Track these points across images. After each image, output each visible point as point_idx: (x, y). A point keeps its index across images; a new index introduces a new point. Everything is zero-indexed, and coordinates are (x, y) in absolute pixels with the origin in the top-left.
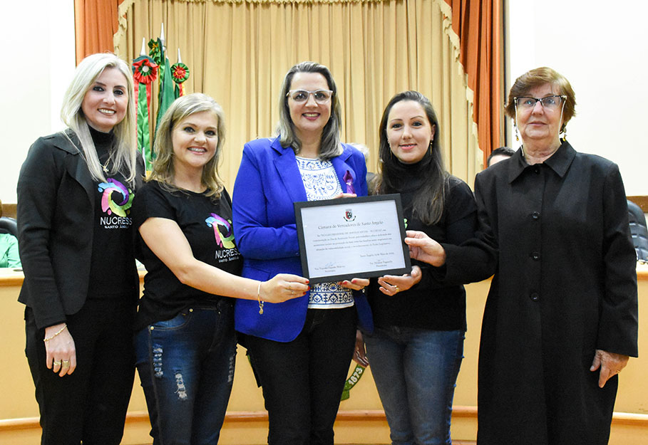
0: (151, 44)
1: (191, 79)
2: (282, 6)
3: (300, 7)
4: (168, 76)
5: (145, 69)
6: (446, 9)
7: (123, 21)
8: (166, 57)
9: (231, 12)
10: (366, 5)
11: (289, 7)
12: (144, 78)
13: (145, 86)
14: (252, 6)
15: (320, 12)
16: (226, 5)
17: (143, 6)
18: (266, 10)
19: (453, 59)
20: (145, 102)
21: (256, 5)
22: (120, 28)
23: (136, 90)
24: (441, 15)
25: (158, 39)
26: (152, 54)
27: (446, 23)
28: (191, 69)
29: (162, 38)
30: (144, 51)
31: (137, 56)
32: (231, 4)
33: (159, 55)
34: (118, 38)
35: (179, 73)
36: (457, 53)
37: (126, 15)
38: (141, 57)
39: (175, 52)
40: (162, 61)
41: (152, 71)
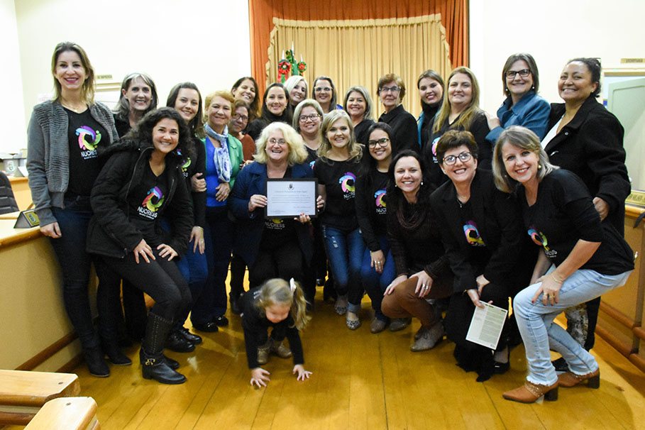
0: (287, 53)
1: (308, 70)
3: (366, 28)
4: (296, 69)
5: (284, 67)
6: (443, 29)
7: (272, 41)
8: (295, 59)
9: (328, 33)
10: (401, 27)
11: (359, 29)
12: (285, 71)
13: (283, 75)
14: (339, 29)
15: (376, 30)
16: (326, 29)
17: (282, 33)
18: (347, 31)
19: (446, 57)
21: (342, 28)
22: (271, 45)
23: (279, 77)
24: (441, 34)
25: (291, 51)
26: (288, 58)
27: (443, 37)
28: (307, 65)
29: (293, 50)
30: (283, 57)
31: (280, 60)
32: (328, 28)
33: (291, 59)
34: (270, 50)
35: (301, 67)
36: (448, 54)
37: (274, 38)
38: (282, 60)
39: (299, 56)
40: (293, 61)
41: (288, 67)
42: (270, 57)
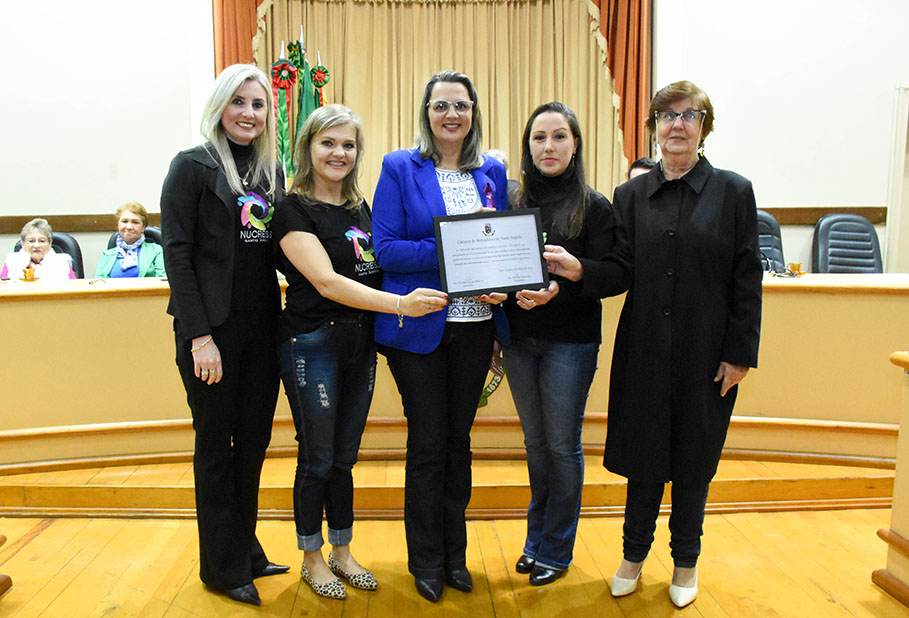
0: (290, 47)
1: (331, 83)
2: (425, 5)
4: (308, 80)
5: (285, 73)
6: (594, 11)
7: (262, 24)
8: (306, 60)
9: (372, 13)
12: (284, 83)
13: (284, 91)
14: (393, 5)
16: (367, 5)
17: (281, 8)
19: (600, 64)
20: (284, 107)
22: (259, 31)
23: (275, 94)
24: (590, 18)
25: (298, 43)
26: (291, 57)
27: (593, 25)
28: (331, 72)
29: (302, 41)
30: (283, 54)
31: (276, 60)
32: (372, 4)
33: (298, 58)
34: (257, 41)
35: (319, 76)
36: (604, 57)
37: (265, 18)
38: (280, 61)
39: (314, 55)
40: (302, 64)
41: (292, 75)
42: (256, 56)
